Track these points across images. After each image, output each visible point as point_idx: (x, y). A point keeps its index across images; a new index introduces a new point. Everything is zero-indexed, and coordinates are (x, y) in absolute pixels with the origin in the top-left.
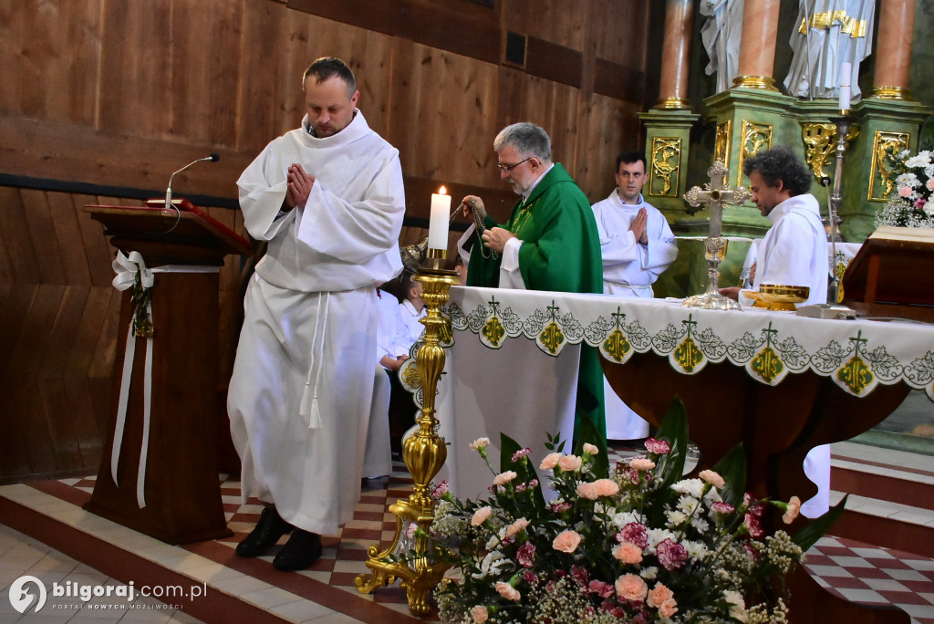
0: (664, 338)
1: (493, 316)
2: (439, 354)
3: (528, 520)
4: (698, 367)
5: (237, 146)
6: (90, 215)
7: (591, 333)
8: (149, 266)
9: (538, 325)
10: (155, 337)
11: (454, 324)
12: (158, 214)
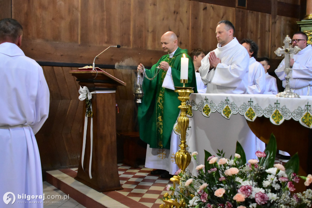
0: (268, 110)
1: (206, 104)
2: (186, 120)
3: (207, 184)
4: (281, 122)
5: (131, 46)
6: (71, 74)
7: (241, 109)
8: (90, 91)
9: (222, 107)
10: (93, 117)
11: (193, 108)
12: (89, 72)
